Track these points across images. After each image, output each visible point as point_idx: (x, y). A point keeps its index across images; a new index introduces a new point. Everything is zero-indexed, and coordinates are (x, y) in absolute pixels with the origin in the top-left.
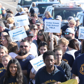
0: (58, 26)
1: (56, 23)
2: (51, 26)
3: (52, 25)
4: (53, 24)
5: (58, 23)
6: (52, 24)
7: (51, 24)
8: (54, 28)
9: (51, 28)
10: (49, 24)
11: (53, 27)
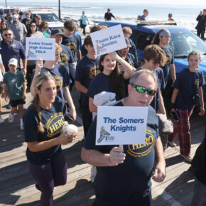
0: (51, 48)
1: (47, 44)
2: (39, 49)
3: (41, 48)
4: (43, 46)
5: (51, 44)
6: (41, 45)
7: (38, 46)
8: (44, 52)
9: (39, 52)
10: (34, 46)
11: (43, 50)
